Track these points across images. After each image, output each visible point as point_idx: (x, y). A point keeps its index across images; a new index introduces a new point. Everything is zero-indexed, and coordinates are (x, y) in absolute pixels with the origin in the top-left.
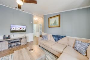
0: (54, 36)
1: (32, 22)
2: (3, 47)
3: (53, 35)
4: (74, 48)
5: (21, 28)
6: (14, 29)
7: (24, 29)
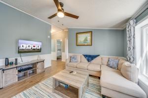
0: (86, 56)
1: (49, 37)
2: (8, 79)
3: (84, 56)
4: (108, 65)
5: (34, 46)
6: (24, 48)
7: (39, 48)
